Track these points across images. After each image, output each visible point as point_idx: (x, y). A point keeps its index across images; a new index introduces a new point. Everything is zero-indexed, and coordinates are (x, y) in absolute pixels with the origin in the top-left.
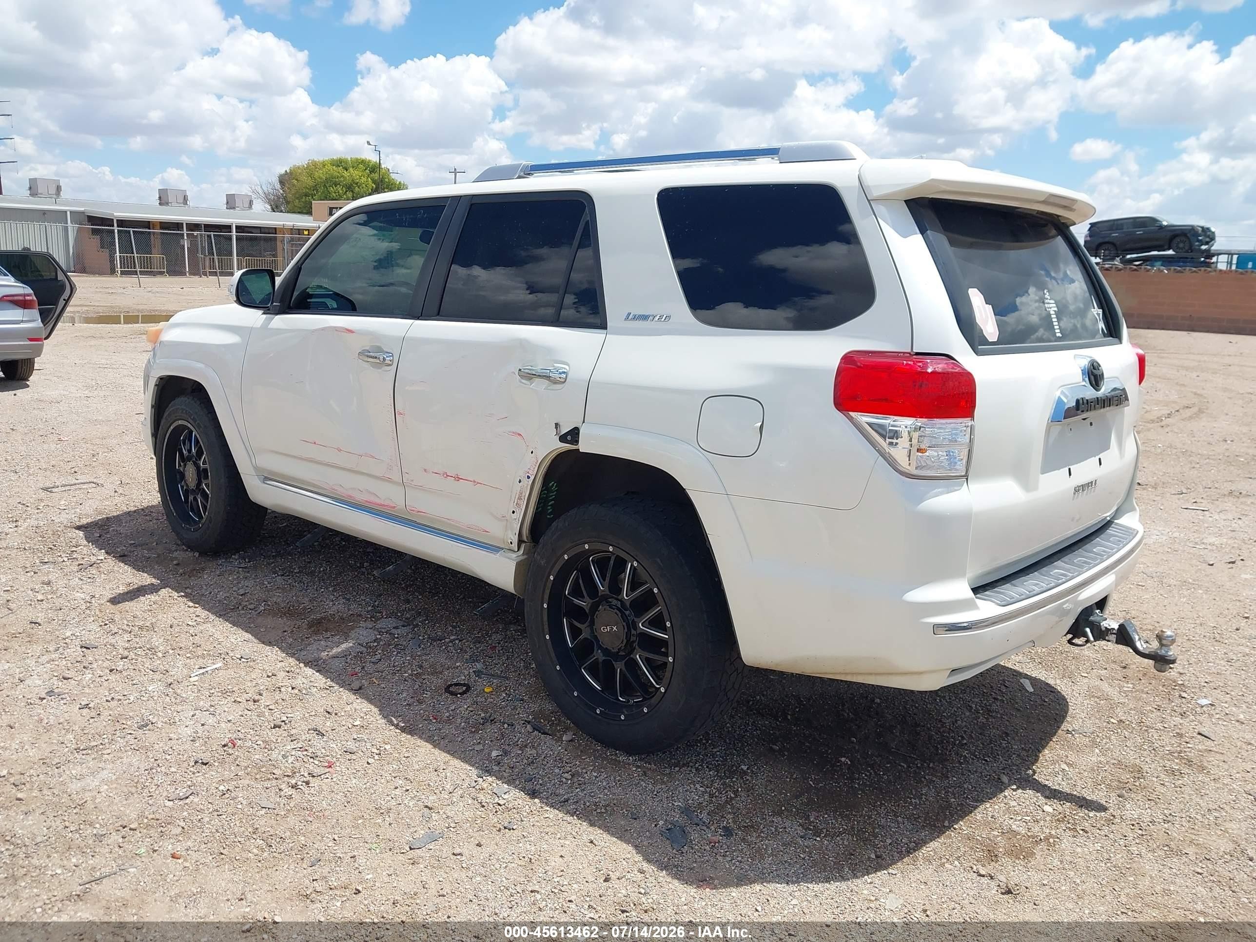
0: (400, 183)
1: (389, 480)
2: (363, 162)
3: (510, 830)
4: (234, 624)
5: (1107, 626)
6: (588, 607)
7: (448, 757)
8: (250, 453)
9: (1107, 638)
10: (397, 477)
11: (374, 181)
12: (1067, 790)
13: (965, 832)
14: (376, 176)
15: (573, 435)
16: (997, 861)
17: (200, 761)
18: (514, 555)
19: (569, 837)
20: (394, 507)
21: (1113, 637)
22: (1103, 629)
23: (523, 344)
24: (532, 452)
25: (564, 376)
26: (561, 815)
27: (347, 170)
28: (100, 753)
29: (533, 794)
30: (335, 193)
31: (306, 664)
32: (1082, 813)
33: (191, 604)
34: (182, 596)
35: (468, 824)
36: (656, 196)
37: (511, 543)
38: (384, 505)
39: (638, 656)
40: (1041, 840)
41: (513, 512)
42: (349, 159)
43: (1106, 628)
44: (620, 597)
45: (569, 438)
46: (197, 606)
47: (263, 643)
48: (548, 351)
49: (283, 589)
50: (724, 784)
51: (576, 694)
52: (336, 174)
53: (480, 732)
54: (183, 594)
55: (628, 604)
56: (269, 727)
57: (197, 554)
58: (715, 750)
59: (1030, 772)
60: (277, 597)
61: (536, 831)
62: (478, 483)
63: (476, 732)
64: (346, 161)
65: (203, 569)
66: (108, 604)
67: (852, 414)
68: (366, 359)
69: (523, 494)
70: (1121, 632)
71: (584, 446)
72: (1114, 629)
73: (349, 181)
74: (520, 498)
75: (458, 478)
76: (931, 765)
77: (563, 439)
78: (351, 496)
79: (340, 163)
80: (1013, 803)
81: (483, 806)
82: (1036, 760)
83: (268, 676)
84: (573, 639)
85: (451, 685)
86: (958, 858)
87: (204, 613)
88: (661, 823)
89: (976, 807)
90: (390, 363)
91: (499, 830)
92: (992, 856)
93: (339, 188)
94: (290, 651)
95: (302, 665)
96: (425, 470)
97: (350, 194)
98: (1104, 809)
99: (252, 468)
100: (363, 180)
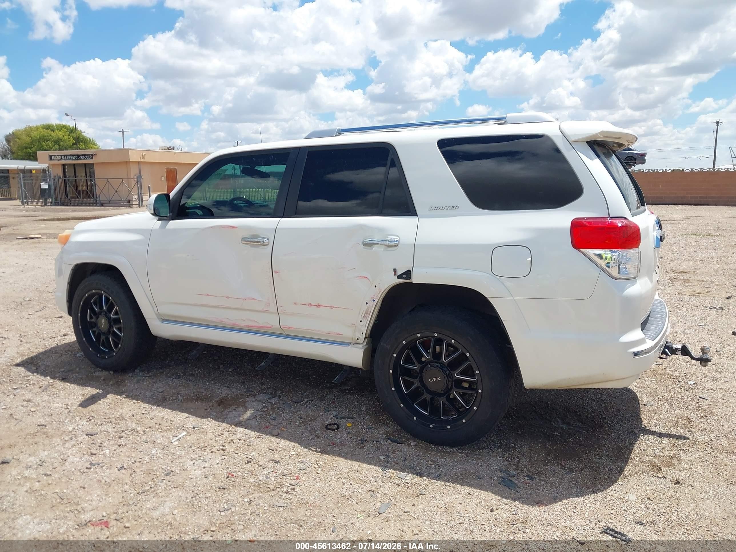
0: (90, 139)
1: (268, 312)
2: (64, 126)
3: (423, 495)
4: (172, 409)
5: (676, 347)
6: (419, 369)
7: (359, 464)
8: (154, 305)
9: (676, 353)
10: (273, 309)
11: (74, 139)
12: (665, 432)
13: (637, 459)
14: (74, 135)
15: (408, 274)
16: (661, 470)
17: (221, 488)
18: (361, 346)
19: (455, 493)
20: (271, 327)
21: (679, 352)
22: (674, 349)
23: (361, 227)
24: (376, 286)
25: (397, 243)
26: (443, 483)
27: (53, 132)
28: (155, 493)
29: (421, 475)
30: (47, 146)
31: (236, 425)
32: (680, 442)
33: (135, 401)
34: (124, 398)
35: (399, 496)
36: (436, 144)
37: (358, 339)
38: (262, 327)
39: (455, 393)
40: (672, 457)
41: (361, 321)
42: (55, 125)
43: (675, 348)
44: (440, 361)
45: (404, 276)
46: (139, 402)
47: (199, 417)
48: (380, 230)
49: (183, 386)
50: (509, 454)
51: (415, 418)
52: (46, 134)
53: (364, 447)
54: (125, 396)
55: (446, 365)
56: (244, 463)
57: (112, 372)
58: (492, 439)
59: (643, 426)
60: (184, 391)
61: (438, 493)
62: (334, 307)
63: (362, 447)
64: (53, 126)
65: (123, 381)
66: (80, 408)
67: (582, 250)
68: (245, 242)
69: (369, 310)
70: (683, 349)
71: (415, 280)
72: (680, 348)
73: (55, 138)
74: (366, 313)
75: (319, 306)
76: (598, 430)
77: (400, 277)
78: (235, 324)
79: (48, 127)
80: (648, 442)
81: (399, 485)
82: (641, 421)
83: (219, 436)
84: (407, 389)
85: (328, 425)
86: (644, 472)
87: (147, 406)
88: (496, 478)
89: (633, 447)
90: (267, 243)
91: (418, 496)
92: (658, 469)
93: (49, 143)
94: (220, 420)
95: (233, 426)
96: (295, 304)
97: (57, 147)
98: (688, 438)
99: (155, 315)
100: (66, 137)
